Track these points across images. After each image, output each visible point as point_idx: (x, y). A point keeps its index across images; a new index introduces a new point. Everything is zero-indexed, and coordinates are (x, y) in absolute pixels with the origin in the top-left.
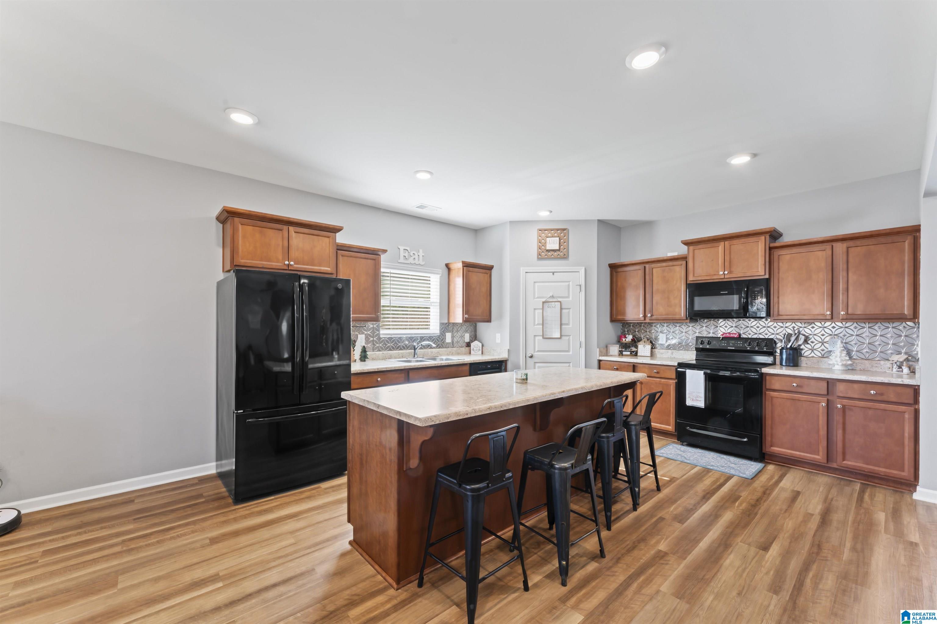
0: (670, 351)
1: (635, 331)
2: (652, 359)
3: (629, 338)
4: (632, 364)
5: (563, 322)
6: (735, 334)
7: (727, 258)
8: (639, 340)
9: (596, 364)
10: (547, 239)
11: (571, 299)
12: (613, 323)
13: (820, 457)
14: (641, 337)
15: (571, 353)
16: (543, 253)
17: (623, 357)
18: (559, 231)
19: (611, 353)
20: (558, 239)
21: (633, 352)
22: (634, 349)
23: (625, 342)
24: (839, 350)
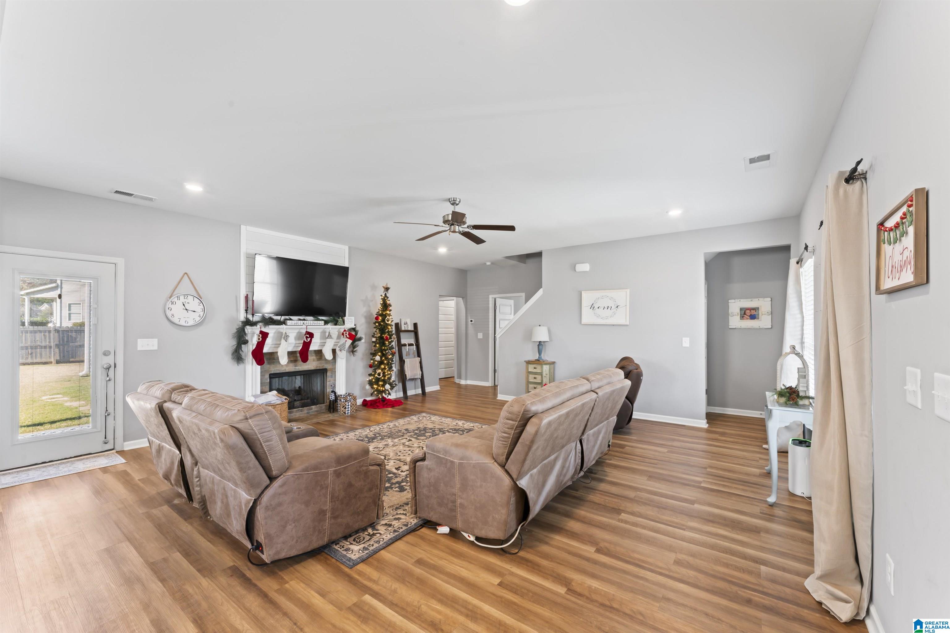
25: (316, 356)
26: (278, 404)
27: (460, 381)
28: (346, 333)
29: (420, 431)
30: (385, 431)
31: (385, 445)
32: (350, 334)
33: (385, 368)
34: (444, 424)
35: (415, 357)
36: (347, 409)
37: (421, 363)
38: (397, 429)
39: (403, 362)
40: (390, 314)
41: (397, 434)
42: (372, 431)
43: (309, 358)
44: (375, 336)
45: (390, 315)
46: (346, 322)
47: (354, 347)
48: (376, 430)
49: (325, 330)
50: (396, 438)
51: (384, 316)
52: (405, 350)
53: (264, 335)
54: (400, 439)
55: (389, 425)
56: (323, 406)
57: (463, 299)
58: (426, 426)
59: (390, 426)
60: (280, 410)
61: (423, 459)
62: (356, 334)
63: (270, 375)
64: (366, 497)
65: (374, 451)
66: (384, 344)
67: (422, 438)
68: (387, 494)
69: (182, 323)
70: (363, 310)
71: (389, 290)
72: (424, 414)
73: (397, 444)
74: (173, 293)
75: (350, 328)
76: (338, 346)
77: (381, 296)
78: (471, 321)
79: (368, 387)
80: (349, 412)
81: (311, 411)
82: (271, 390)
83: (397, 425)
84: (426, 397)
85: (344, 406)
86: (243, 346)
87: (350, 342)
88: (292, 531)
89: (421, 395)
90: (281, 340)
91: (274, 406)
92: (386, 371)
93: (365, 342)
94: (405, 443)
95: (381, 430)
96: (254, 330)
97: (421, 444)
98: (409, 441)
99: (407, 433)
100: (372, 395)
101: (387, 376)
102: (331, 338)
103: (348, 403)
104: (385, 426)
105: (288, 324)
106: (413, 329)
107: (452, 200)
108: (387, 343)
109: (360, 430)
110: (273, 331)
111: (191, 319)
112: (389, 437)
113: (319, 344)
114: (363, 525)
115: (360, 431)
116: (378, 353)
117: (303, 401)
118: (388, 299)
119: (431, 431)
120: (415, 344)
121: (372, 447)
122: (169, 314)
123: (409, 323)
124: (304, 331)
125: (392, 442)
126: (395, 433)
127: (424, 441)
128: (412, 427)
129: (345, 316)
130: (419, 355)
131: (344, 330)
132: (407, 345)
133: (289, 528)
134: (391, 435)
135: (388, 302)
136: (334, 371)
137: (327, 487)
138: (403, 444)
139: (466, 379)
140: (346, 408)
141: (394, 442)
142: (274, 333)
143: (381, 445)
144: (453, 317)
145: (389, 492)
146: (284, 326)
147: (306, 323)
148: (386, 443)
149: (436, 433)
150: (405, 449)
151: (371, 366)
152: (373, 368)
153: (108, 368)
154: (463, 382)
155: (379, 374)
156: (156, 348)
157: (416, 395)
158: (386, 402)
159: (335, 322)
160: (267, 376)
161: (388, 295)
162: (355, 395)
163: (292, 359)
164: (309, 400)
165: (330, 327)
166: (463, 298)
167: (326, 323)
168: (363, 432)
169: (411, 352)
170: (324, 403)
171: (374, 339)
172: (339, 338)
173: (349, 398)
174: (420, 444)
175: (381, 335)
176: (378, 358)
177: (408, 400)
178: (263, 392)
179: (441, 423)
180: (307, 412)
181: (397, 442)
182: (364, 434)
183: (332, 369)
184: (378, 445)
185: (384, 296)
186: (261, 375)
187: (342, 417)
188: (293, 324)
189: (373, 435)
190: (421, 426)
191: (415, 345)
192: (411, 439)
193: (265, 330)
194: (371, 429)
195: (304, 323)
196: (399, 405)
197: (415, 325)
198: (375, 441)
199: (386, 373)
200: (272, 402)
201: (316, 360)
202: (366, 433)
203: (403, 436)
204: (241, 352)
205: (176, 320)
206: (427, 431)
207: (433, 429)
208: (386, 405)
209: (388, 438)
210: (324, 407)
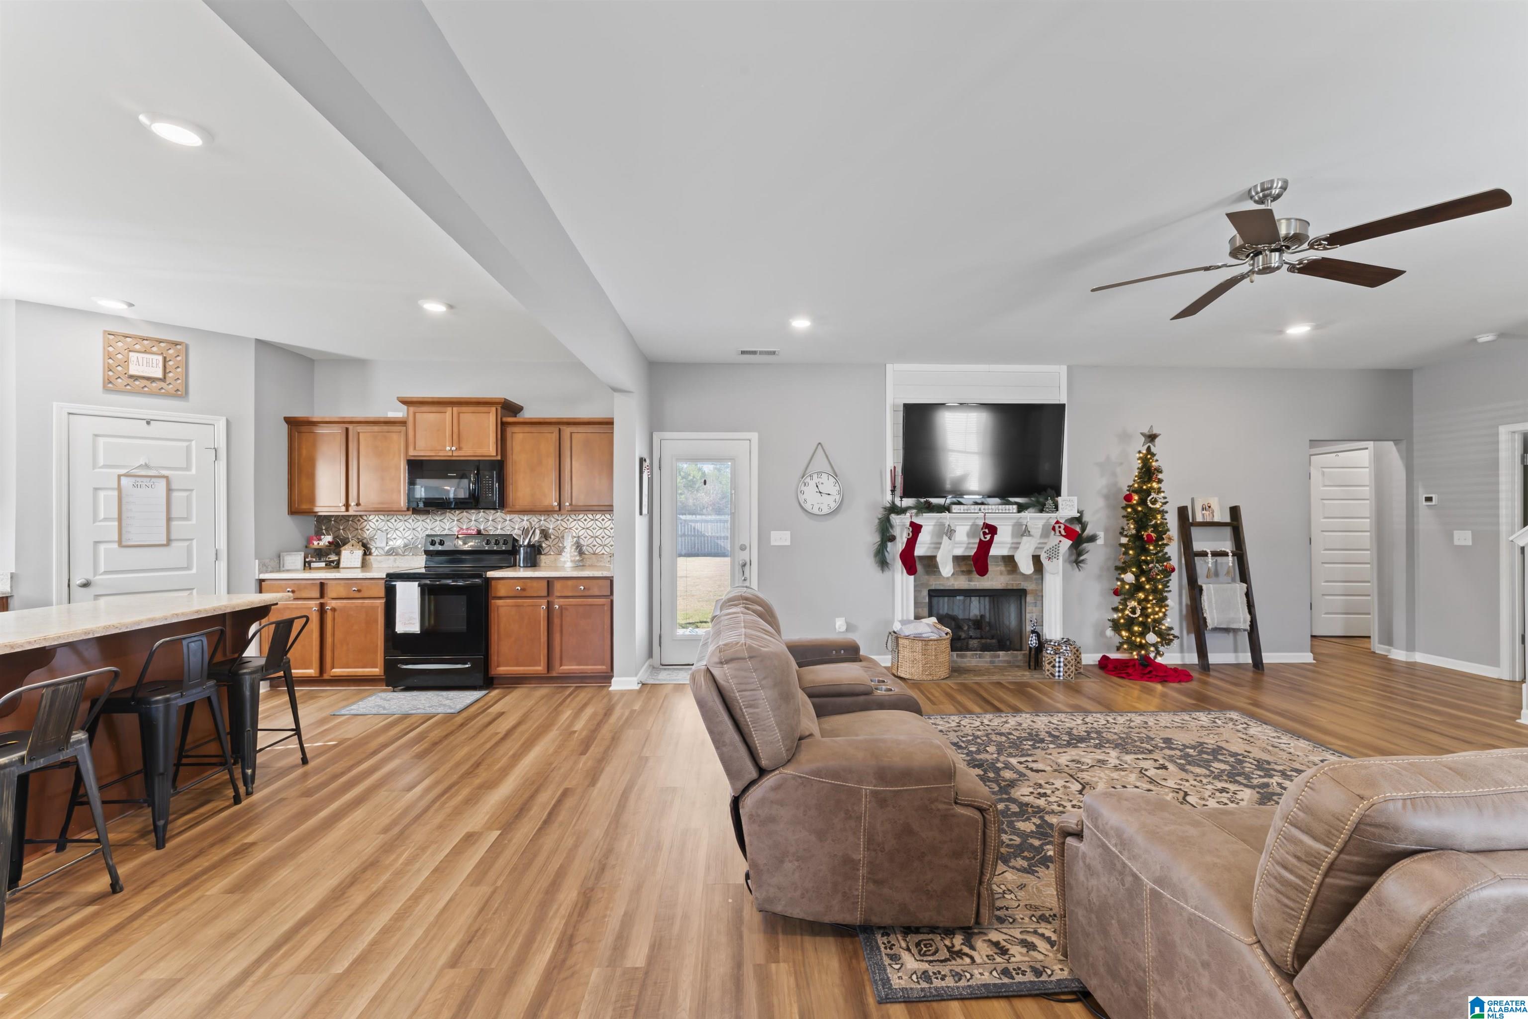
0: (392, 557)
1: (340, 529)
2: (363, 571)
3: (327, 539)
4: (318, 582)
5: (174, 514)
6: (473, 530)
7: (455, 430)
8: (345, 542)
9: (253, 585)
10: (131, 354)
11: (194, 471)
12: (296, 517)
13: (540, 668)
14: (348, 538)
15: (194, 571)
16: (119, 380)
17: (312, 571)
18: (162, 345)
19: (286, 568)
20: (160, 358)
21: (333, 562)
22: (333, 557)
23: (317, 547)
24: (570, 545)
25: (1006, 566)
26: (931, 640)
27: (1389, 651)
28: (1060, 527)
29: (1201, 752)
30: (1115, 731)
31: (1099, 761)
32: (1066, 528)
33: (1146, 600)
34: (1281, 753)
35: (1233, 580)
36: (1057, 669)
37: (1248, 595)
38: (1147, 732)
39: (1197, 591)
40: (1160, 488)
41: (1138, 743)
42: (1087, 723)
43: (990, 568)
44: (1125, 533)
45: (1159, 491)
46: (1060, 507)
47: (1080, 554)
48: (1095, 725)
49: (1020, 521)
50: (1131, 753)
51: (1144, 494)
52: (1203, 566)
53: (916, 529)
54: (1140, 756)
55: (1130, 720)
56: (1019, 655)
57: (1395, 444)
58: (1224, 745)
59: (1134, 721)
60: (935, 649)
61: (1078, 835)
62: (1084, 529)
63: (930, 591)
64: (946, 866)
65: (1067, 766)
66: (1146, 551)
67: (1198, 770)
68: (1040, 874)
69: (815, 511)
70: (1101, 483)
71: (1157, 440)
72: (1234, 715)
73: (1126, 766)
74: (805, 471)
75: (1070, 517)
76: (1045, 549)
77: (1140, 452)
78: (1429, 499)
79: (1109, 632)
80: (1061, 674)
81: (997, 659)
82: (930, 615)
83: (1150, 724)
84: (1263, 674)
85: (1051, 662)
86: (889, 544)
87: (1067, 543)
88: (793, 873)
89: (1251, 668)
90: (942, 538)
91: (926, 641)
92: (1149, 605)
93: (1106, 544)
94: (1146, 770)
95: (1108, 725)
96: (904, 521)
97: (1187, 784)
98: (1158, 768)
99: (1166, 748)
100: (1118, 649)
101: (1152, 617)
102: (1030, 535)
103: (1060, 657)
104: (1121, 720)
105: (954, 511)
106: (1228, 519)
107: (1259, 189)
108: (1151, 548)
109: (1064, 715)
110: (933, 523)
111: (827, 504)
112: (1116, 746)
113: (1009, 546)
114: (943, 921)
115: (1062, 716)
116: (1130, 567)
117: (983, 641)
118: (1155, 458)
119: (1232, 759)
120: (1232, 552)
121: (1069, 758)
122: (802, 498)
123: (1215, 506)
124: (981, 523)
125: (1118, 758)
126: (1135, 741)
127: (1198, 779)
128: (1181, 738)
129: (1059, 494)
130: (1244, 577)
131: (1055, 521)
132: (1210, 555)
133: (789, 866)
134: (1123, 745)
135: (1154, 464)
136: (1039, 596)
137: (859, 819)
138: (1141, 772)
139: (1411, 647)
140: (1054, 666)
141: (1121, 760)
142: (935, 525)
143: (1088, 759)
144: (1367, 491)
145: (1047, 872)
146: (947, 514)
147: (984, 509)
148: (1102, 757)
149: (1243, 768)
150: (1138, 784)
151: (1116, 592)
152: (1122, 597)
153: (744, 565)
154: (1399, 655)
155: (1133, 611)
156: (788, 543)
157: (1238, 666)
158: (1149, 669)
159: (1040, 507)
160: (925, 593)
161: (1153, 449)
162: (1078, 644)
163: (964, 569)
164: (994, 641)
165: (1030, 516)
166: (1397, 442)
167: (1021, 508)
168: (1066, 720)
169: (1223, 571)
170: (1021, 650)
171: (1124, 540)
172: (1045, 534)
173: (1064, 648)
174: (1184, 783)
175: (1138, 530)
176: (1129, 577)
177: (1212, 673)
178: (918, 617)
179: (1270, 748)
180: (991, 661)
181: (1129, 762)
182: (1068, 725)
183: (1036, 590)
184: (1083, 756)
185: (1144, 452)
186: (915, 591)
187: (1045, 681)
188: (962, 511)
189: (1085, 732)
190: (1211, 741)
191: (1230, 554)
192: (1167, 764)
193: (917, 521)
194: (1087, 720)
195: (980, 510)
196: (1180, 681)
197: (1235, 512)
198: (1082, 746)
199: (1150, 610)
200: (924, 635)
201: (1005, 573)
202: (1072, 724)
203: (1150, 752)
204: (886, 554)
205: (808, 507)
206: (1220, 757)
207: (1240, 757)
208: (1148, 676)
209: (1114, 748)
210: (1020, 658)
